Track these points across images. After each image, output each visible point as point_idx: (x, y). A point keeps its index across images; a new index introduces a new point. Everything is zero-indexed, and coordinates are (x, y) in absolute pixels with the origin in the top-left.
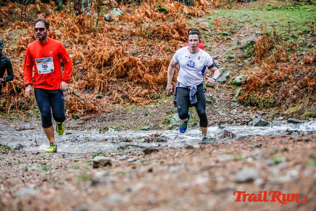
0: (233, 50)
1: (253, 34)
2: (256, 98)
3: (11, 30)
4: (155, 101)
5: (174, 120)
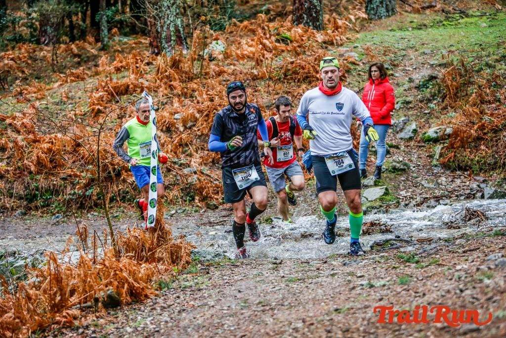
0: (405, 90)
1: (426, 66)
3: (61, 85)
5: (366, 200)
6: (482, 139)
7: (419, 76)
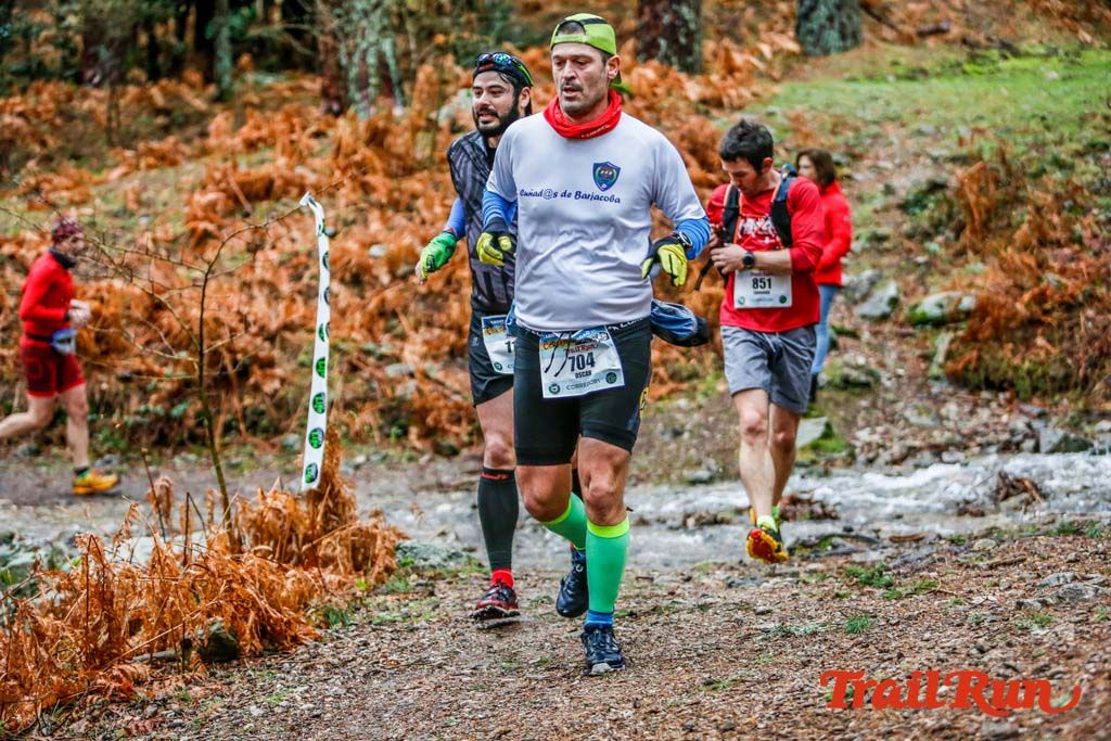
1: (922, 159)
2: (1004, 365)
3: (125, 175)
4: (685, 386)
6: (1040, 323)
7: (907, 183)
